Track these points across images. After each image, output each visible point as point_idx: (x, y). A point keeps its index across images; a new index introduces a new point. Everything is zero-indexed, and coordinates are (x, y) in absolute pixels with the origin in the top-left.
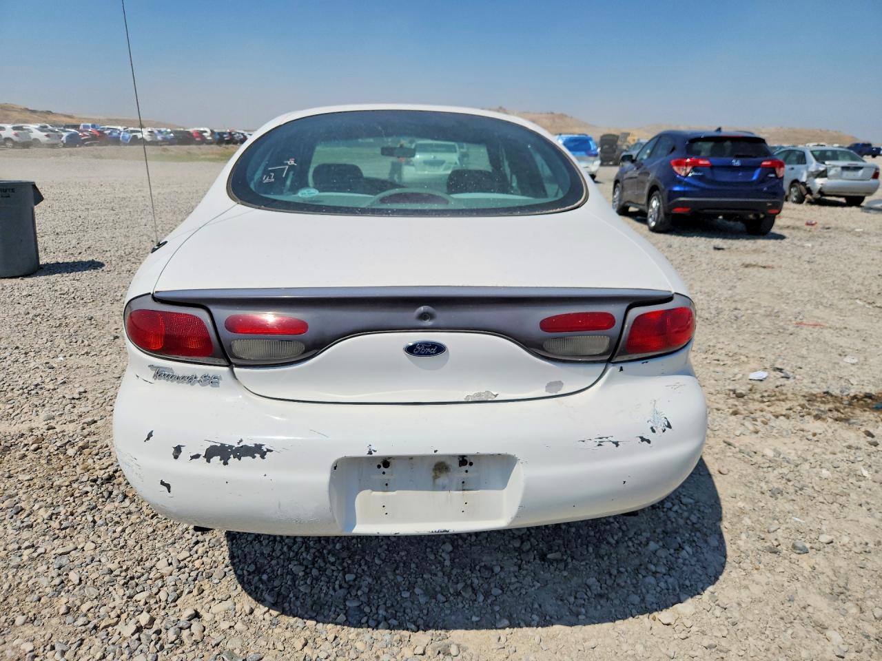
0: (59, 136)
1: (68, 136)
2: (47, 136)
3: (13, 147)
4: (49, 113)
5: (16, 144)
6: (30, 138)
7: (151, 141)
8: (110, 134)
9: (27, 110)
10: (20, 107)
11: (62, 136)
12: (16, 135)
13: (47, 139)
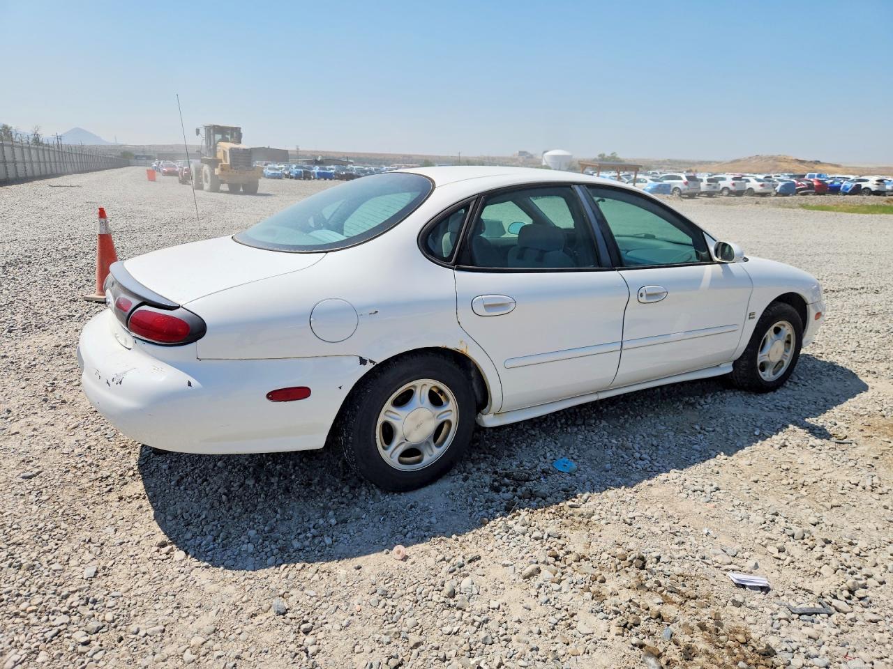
0: (773, 185)
1: (783, 186)
2: (762, 185)
3: (728, 195)
4: (817, 162)
5: (731, 193)
6: (745, 187)
7: (876, 191)
8: (832, 183)
9: (797, 160)
10: (790, 158)
11: (777, 185)
12: (734, 184)
13: (761, 188)
